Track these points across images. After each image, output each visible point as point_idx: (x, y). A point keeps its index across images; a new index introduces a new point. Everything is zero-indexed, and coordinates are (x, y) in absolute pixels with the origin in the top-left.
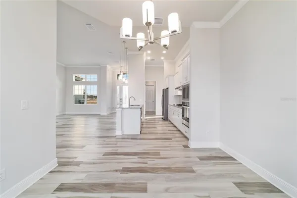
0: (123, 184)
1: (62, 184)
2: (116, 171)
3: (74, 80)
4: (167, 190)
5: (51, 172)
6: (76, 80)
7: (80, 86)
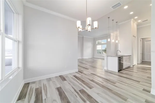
0: (87, 83)
1: (75, 75)
2: (89, 79)
3: (97, 43)
4: (98, 94)
5: (76, 72)
6: (98, 43)
7: (99, 46)
